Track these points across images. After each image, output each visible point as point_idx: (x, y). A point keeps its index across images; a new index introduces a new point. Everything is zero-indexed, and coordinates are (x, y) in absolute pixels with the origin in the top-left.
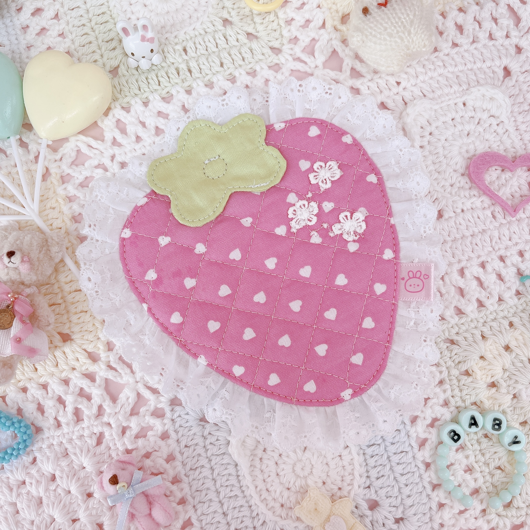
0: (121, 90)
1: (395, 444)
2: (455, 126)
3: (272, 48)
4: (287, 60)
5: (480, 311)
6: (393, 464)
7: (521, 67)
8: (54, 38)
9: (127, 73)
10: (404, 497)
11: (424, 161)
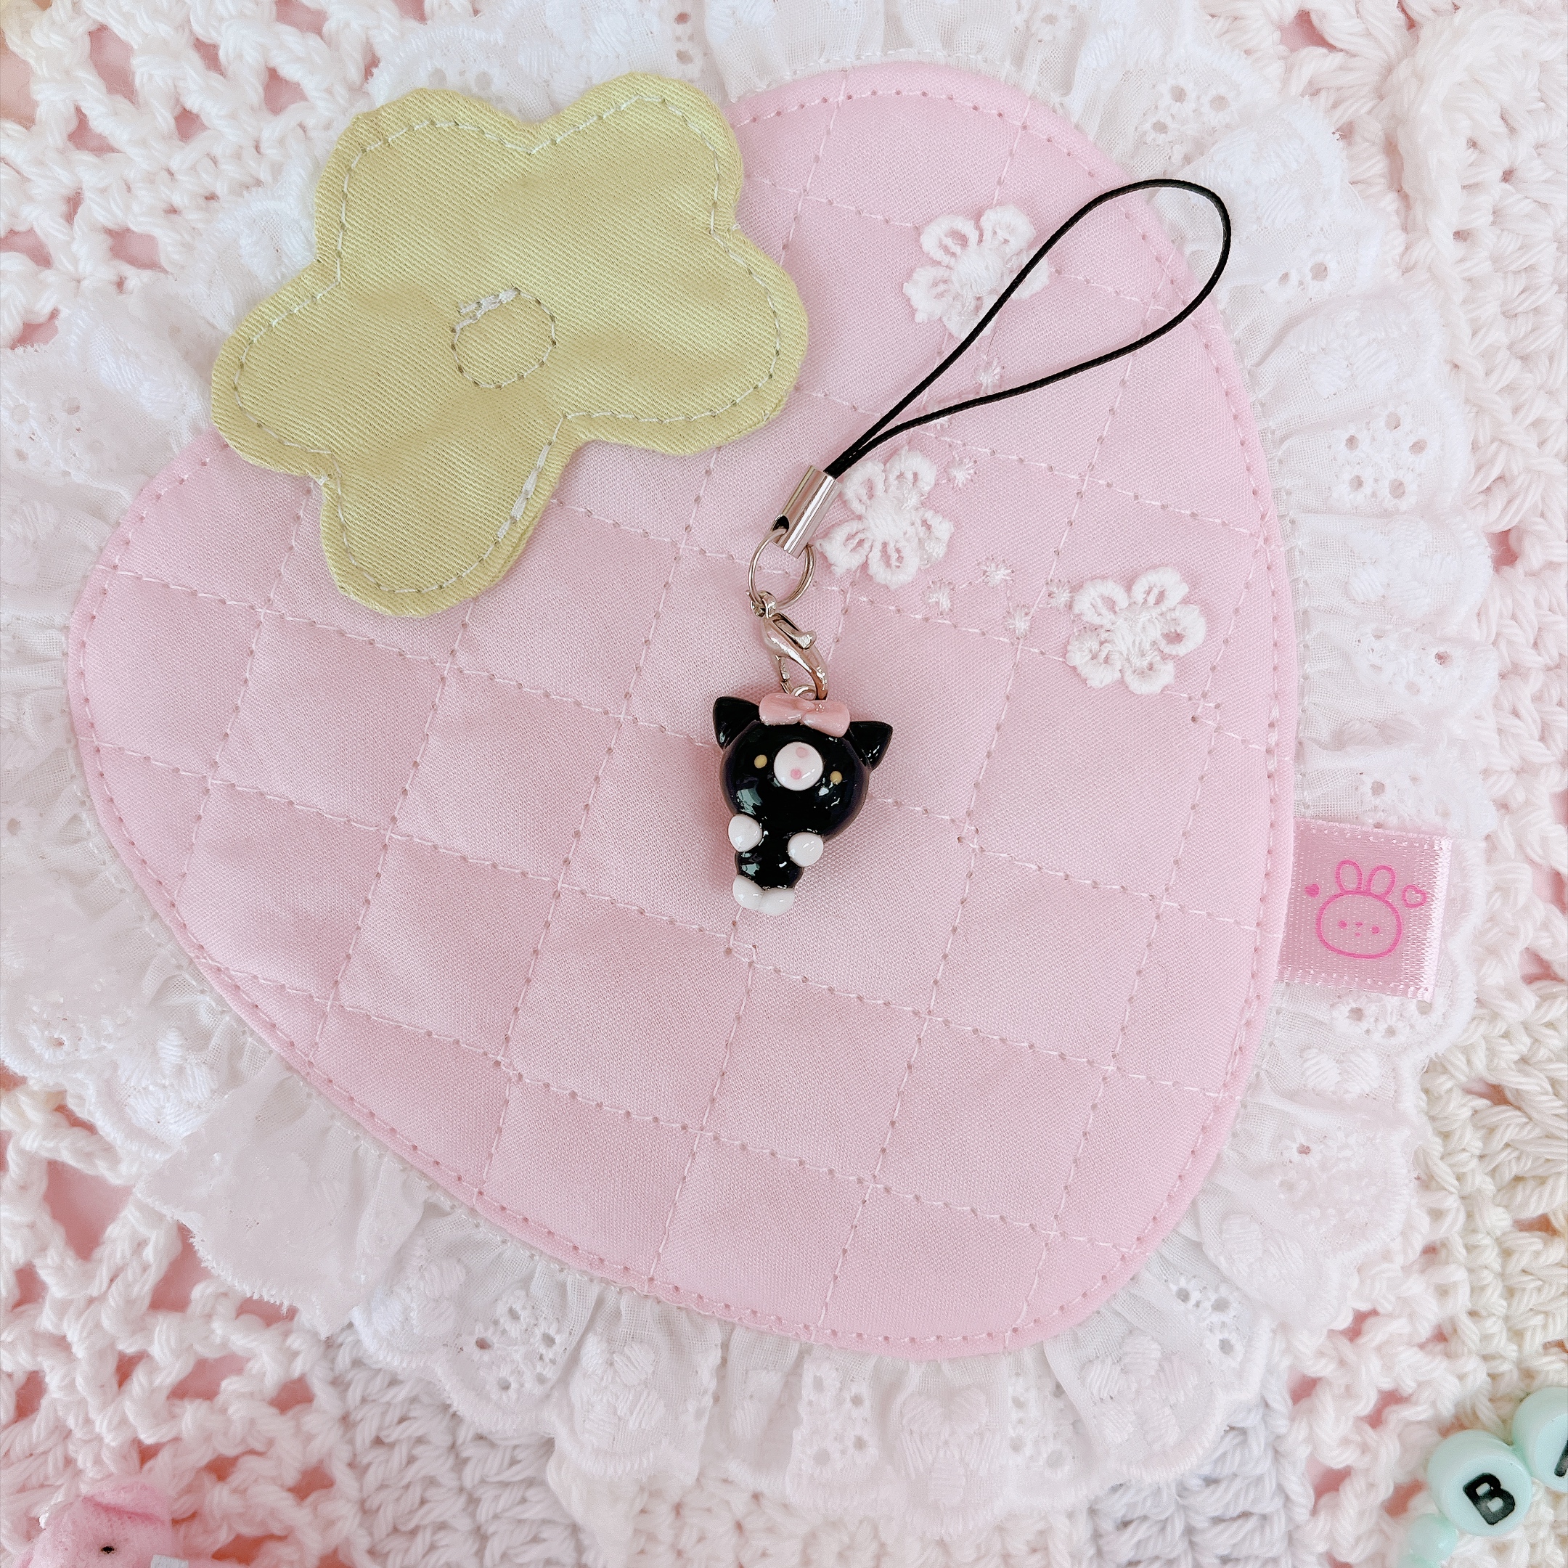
1: (1223, 1486)
6: (1209, 1560)
11: (1464, 302)
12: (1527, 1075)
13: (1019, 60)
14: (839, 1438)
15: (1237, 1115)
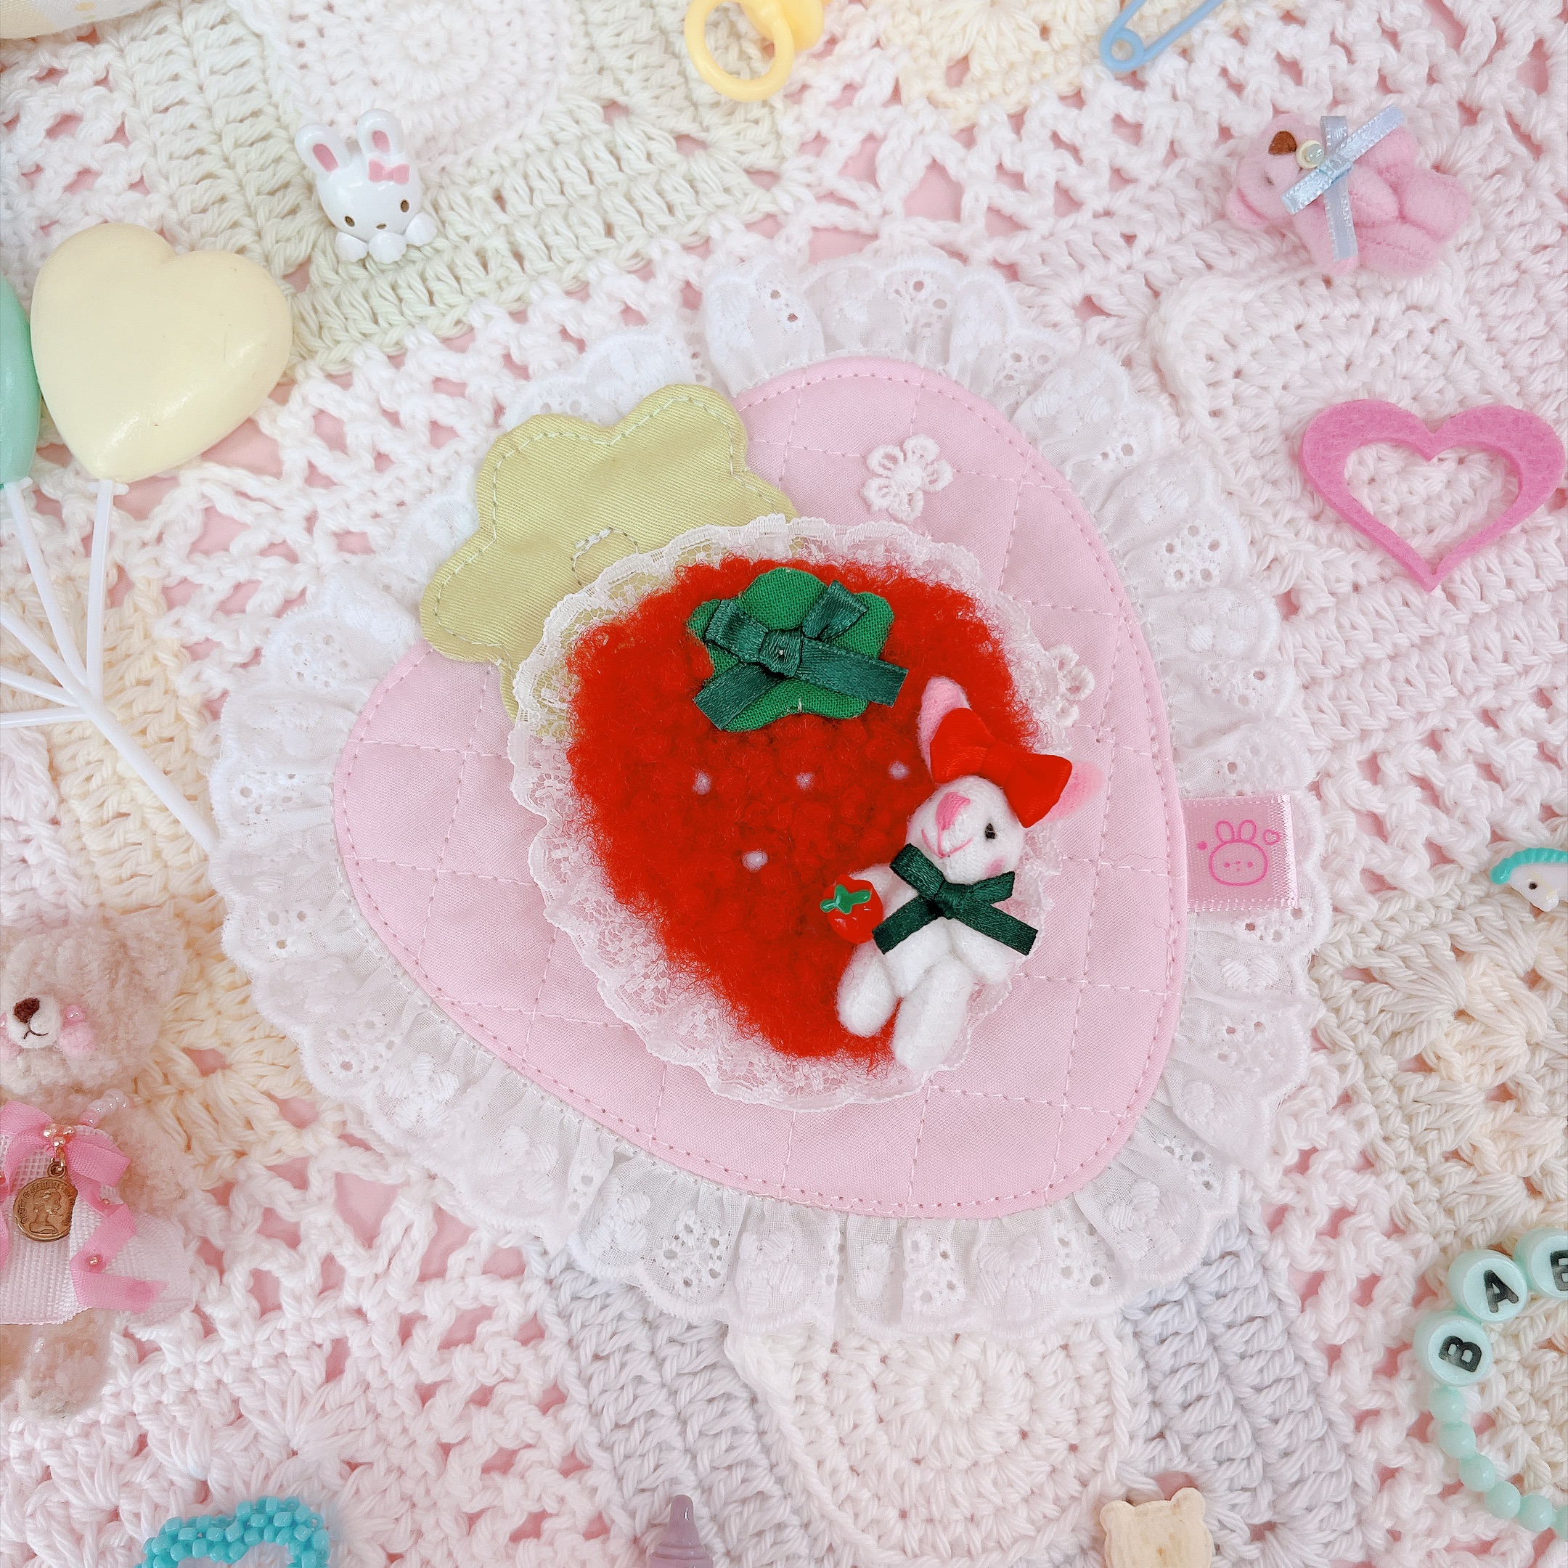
0: (321, 327)
1: (1229, 1297)
2: (1306, 345)
3: (752, 173)
4: (798, 201)
5: (1440, 877)
6: (1231, 1358)
7: (1481, 161)
8: (118, 195)
9: (336, 277)
10: (1273, 1456)
11: (1226, 453)
12: (1384, 957)
13: (913, 348)
14: (936, 1283)
15: (1181, 1010)
